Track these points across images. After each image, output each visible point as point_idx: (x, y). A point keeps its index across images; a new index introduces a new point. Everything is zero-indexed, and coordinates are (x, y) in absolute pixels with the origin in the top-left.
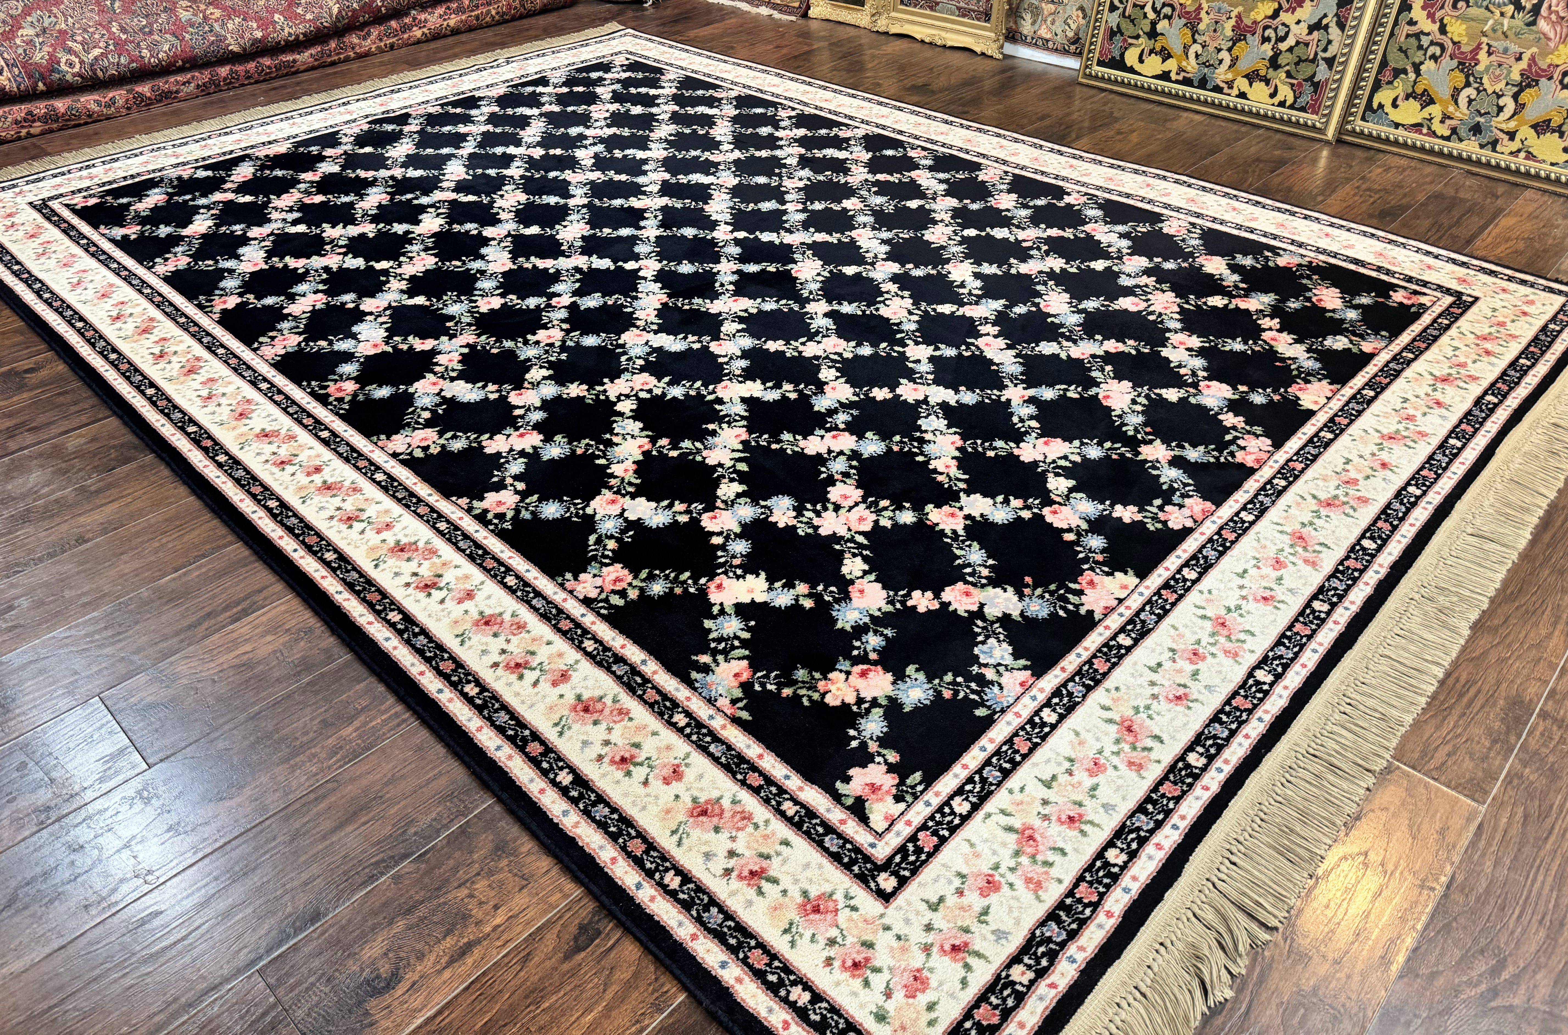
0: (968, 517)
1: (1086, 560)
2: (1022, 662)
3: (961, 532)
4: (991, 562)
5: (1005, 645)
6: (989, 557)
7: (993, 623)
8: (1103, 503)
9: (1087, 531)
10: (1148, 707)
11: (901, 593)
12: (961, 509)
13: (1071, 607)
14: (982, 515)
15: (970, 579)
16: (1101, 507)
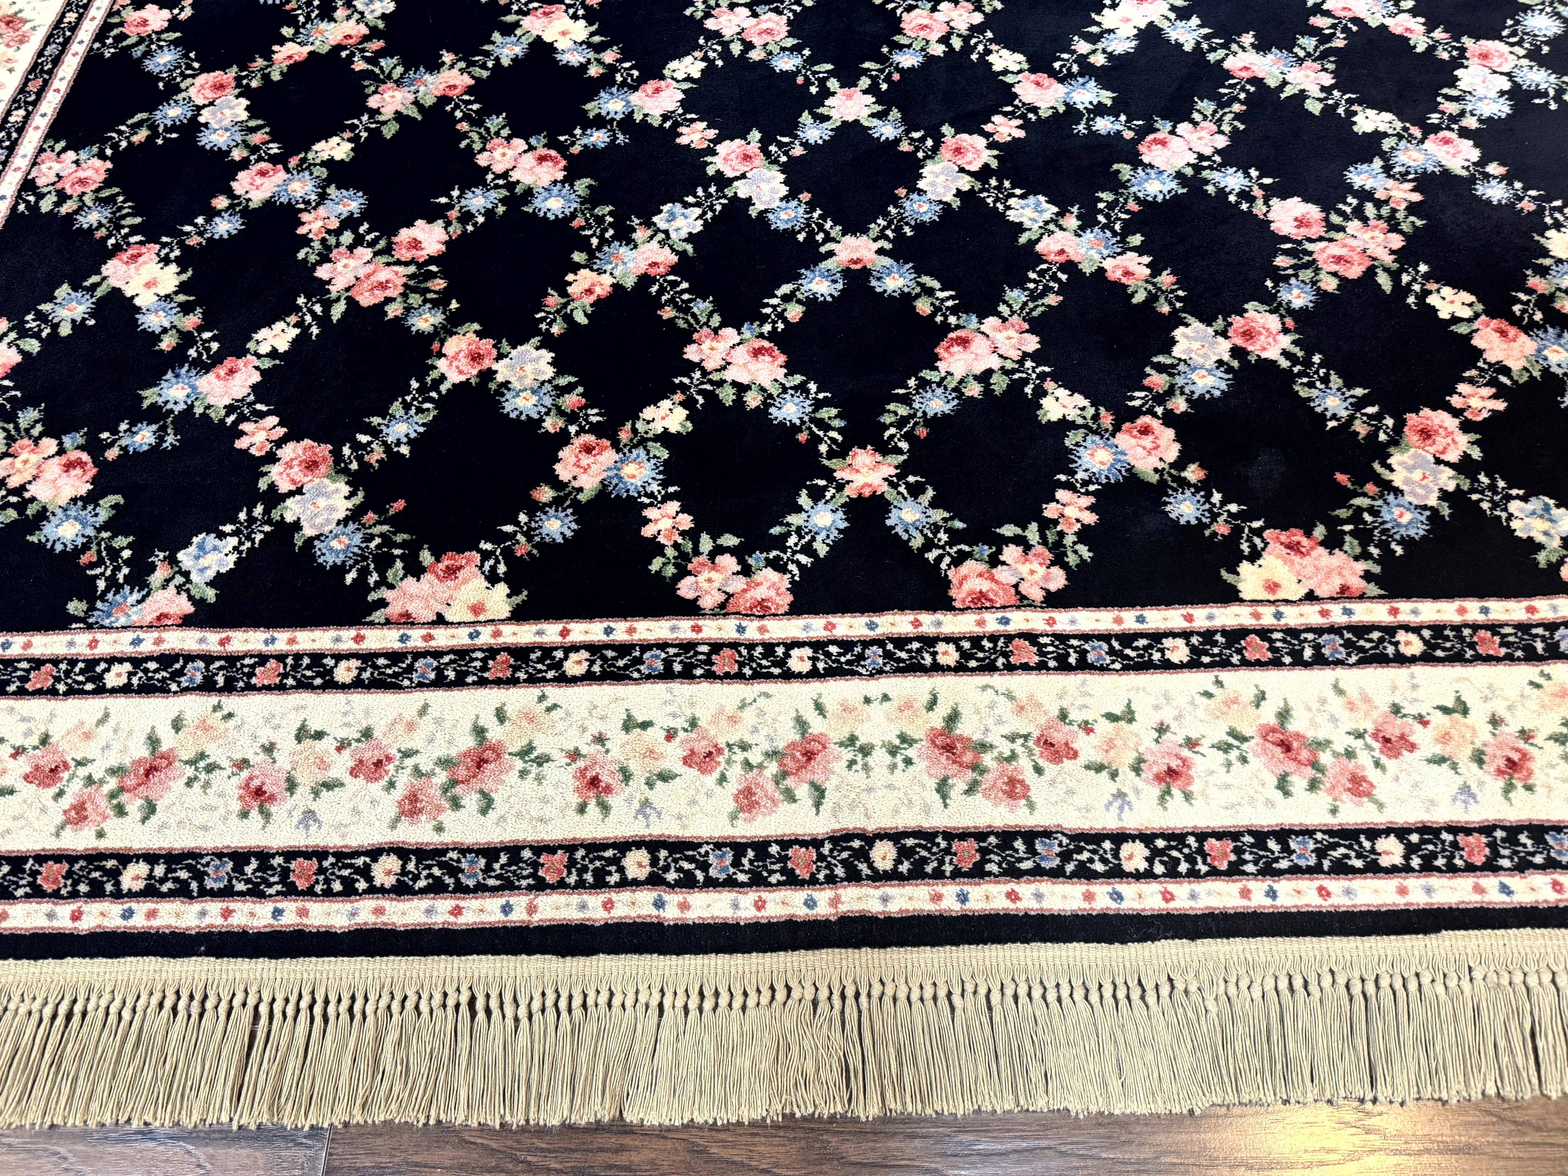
0: (488, 375)
1: (499, 538)
2: (211, 595)
3: (444, 388)
4: (405, 450)
5: (234, 557)
6: (410, 442)
7: (269, 522)
8: (664, 484)
9: (576, 503)
10: (211, 768)
11: (259, 407)
12: (500, 357)
13: (373, 578)
14: (506, 384)
15: (346, 451)
16: (654, 487)
